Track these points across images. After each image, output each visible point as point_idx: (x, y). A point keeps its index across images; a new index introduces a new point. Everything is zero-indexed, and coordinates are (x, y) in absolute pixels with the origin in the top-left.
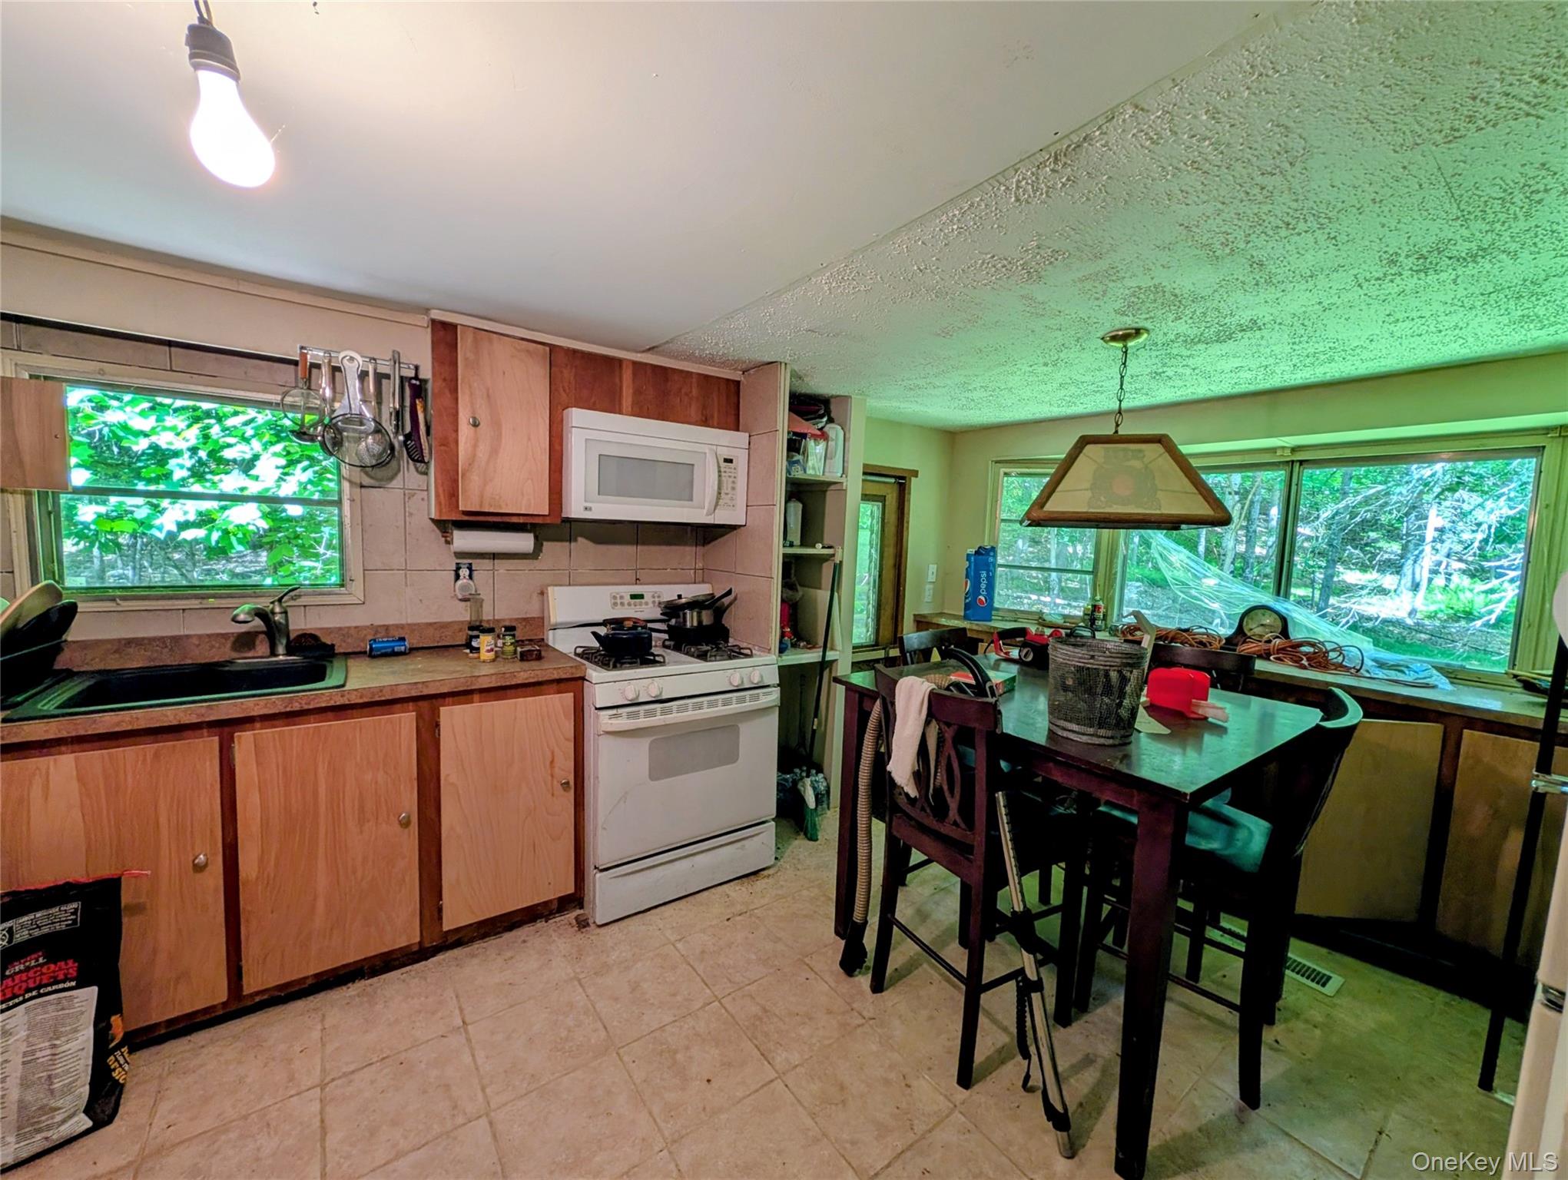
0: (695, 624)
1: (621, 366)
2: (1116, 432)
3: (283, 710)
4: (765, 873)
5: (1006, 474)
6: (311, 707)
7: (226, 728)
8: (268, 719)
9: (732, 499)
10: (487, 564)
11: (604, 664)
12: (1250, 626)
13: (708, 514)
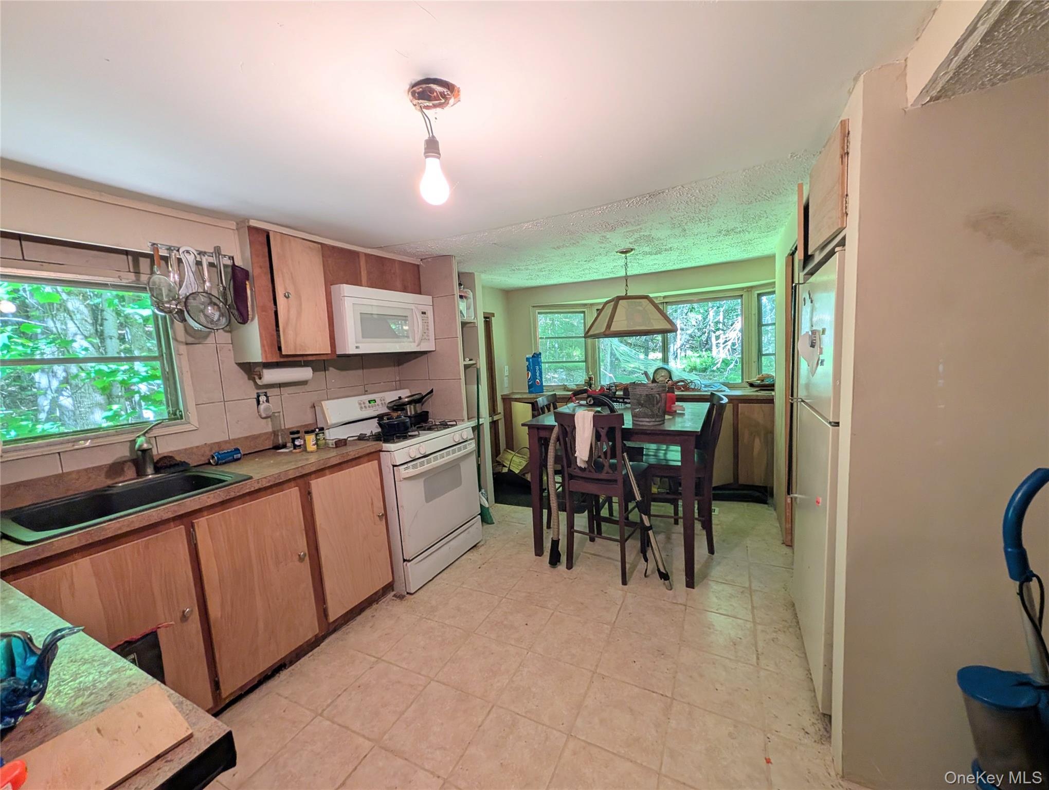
0: (413, 413)
1: (359, 257)
2: (627, 293)
3: (225, 499)
4: (480, 544)
5: (539, 313)
6: (241, 493)
7: (187, 519)
8: (212, 508)
9: (428, 336)
10: (276, 391)
11: (387, 441)
12: (658, 377)
13: (418, 345)
